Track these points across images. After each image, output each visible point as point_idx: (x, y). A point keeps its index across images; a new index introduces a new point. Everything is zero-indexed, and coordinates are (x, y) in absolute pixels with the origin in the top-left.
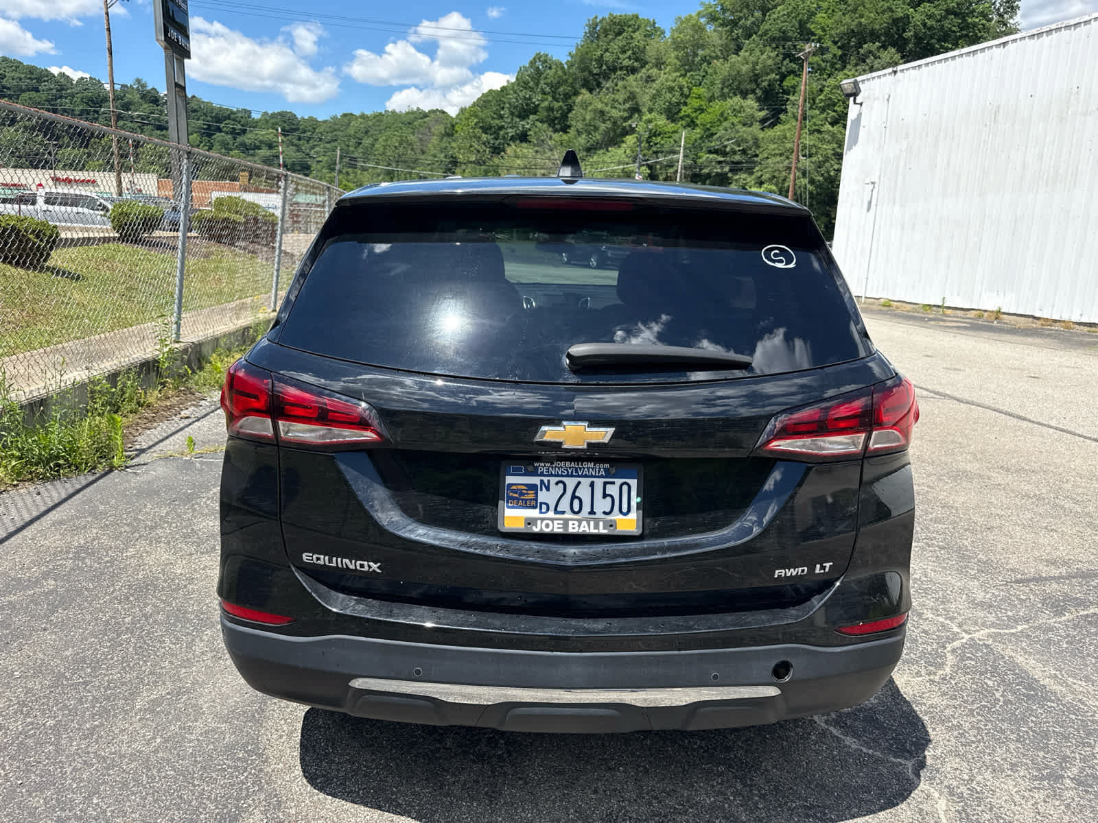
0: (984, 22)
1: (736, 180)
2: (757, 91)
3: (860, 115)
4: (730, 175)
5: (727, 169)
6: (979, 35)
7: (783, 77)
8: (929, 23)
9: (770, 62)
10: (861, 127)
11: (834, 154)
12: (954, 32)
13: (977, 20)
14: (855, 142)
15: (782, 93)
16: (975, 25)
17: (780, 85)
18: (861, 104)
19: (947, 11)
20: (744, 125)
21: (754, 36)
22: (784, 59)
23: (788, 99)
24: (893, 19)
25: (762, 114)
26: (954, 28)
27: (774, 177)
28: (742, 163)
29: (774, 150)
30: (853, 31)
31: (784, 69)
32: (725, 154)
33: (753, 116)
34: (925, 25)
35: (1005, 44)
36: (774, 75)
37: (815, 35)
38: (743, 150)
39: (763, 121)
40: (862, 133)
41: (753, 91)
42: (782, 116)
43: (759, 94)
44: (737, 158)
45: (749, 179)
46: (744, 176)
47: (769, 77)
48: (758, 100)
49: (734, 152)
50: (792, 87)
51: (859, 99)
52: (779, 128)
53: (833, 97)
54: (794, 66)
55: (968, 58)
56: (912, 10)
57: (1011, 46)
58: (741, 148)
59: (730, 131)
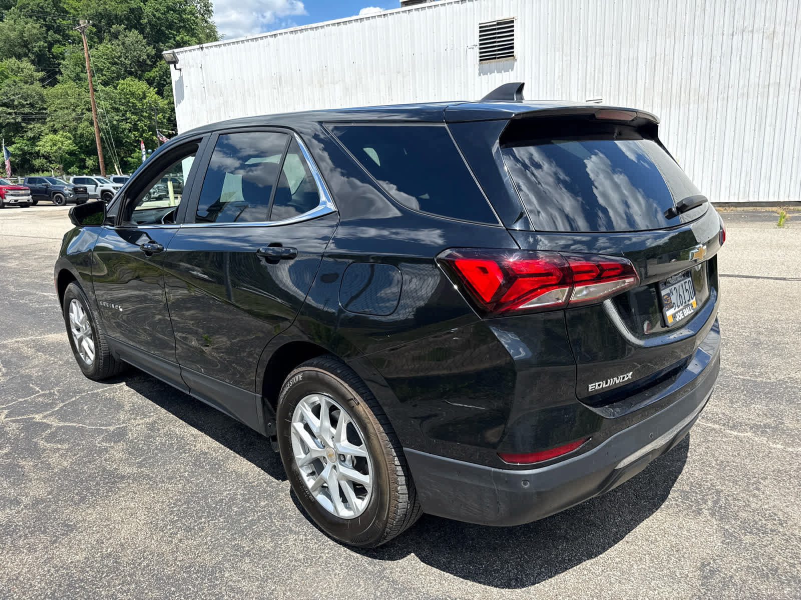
0: (193, 18)
1: (31, 129)
2: (30, 55)
3: (181, 78)
4: (23, 125)
5: (19, 119)
6: (193, 27)
7: (51, 46)
8: (158, 15)
9: (35, 31)
10: (185, 87)
11: (111, 108)
12: (175, 23)
13: (189, 17)
14: (183, 98)
15: (53, 58)
16: (188, 20)
17: (49, 51)
18: (180, 70)
19: (168, 7)
20: (26, 83)
21: (13, 8)
22: (48, 30)
23: (59, 64)
24: (130, 9)
25: (41, 74)
26: (175, 21)
27: (65, 126)
28: (32, 114)
29: (60, 104)
30: (100, 14)
31: (50, 39)
32: (13, 107)
33: (32, 76)
34: (154, 16)
35: (275, 35)
36: (42, 43)
37: (70, 14)
38: (30, 103)
39: (42, 80)
40: (186, 92)
41: (26, 55)
42: (59, 77)
43: (33, 58)
44: (27, 110)
45: (43, 128)
46: (38, 125)
47: (38, 44)
48: (33, 62)
49: (23, 106)
50: (60, 54)
51: (178, 66)
52: (58, 86)
53: (99, 65)
54: (59, 37)
55: (253, 42)
56: (142, 4)
57: (279, 37)
58: (28, 102)
59: (13, 87)
